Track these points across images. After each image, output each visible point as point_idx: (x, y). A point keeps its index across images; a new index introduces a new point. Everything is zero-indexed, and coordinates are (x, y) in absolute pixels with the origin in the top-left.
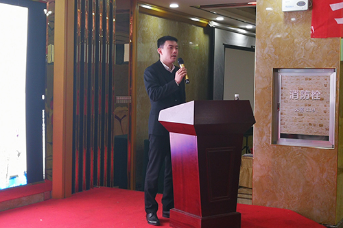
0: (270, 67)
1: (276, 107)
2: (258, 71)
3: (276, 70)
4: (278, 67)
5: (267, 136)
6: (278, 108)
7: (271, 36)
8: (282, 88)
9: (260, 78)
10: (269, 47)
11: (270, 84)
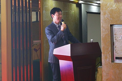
0: (109, 24)
1: (113, 44)
2: (102, 26)
3: (112, 26)
4: (112, 24)
5: (109, 59)
6: (114, 45)
7: (108, 9)
8: (115, 34)
9: (104, 30)
10: (108, 14)
11: (109, 32)
